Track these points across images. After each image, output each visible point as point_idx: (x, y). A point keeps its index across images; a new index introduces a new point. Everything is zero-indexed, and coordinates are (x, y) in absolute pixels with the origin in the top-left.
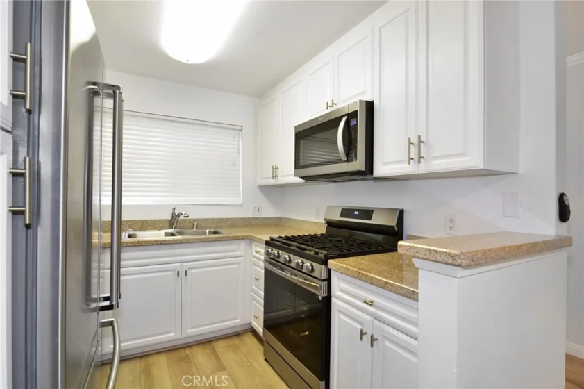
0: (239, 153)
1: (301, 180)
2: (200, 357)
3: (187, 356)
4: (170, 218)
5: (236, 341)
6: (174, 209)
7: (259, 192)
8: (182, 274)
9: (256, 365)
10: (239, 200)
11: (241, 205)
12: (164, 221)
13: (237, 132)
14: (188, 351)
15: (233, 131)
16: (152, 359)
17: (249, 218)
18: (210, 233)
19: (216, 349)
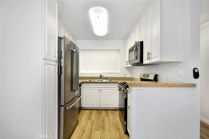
0: (119, 58)
1: (131, 65)
2: (104, 113)
3: (101, 112)
4: (100, 76)
5: (114, 111)
6: (100, 74)
7: (125, 69)
8: (100, 90)
9: (116, 118)
10: (119, 72)
11: (120, 73)
12: (98, 77)
13: (118, 51)
14: (101, 111)
15: (117, 51)
16: (93, 111)
17: (122, 77)
18: (109, 81)
19: (108, 112)
